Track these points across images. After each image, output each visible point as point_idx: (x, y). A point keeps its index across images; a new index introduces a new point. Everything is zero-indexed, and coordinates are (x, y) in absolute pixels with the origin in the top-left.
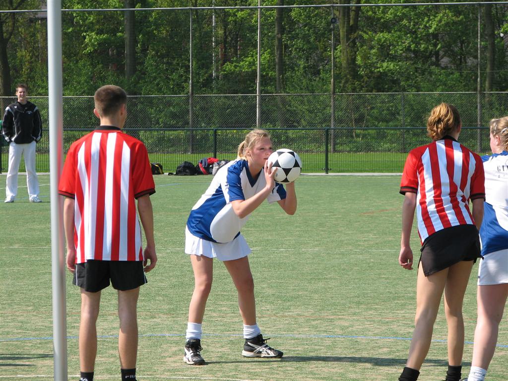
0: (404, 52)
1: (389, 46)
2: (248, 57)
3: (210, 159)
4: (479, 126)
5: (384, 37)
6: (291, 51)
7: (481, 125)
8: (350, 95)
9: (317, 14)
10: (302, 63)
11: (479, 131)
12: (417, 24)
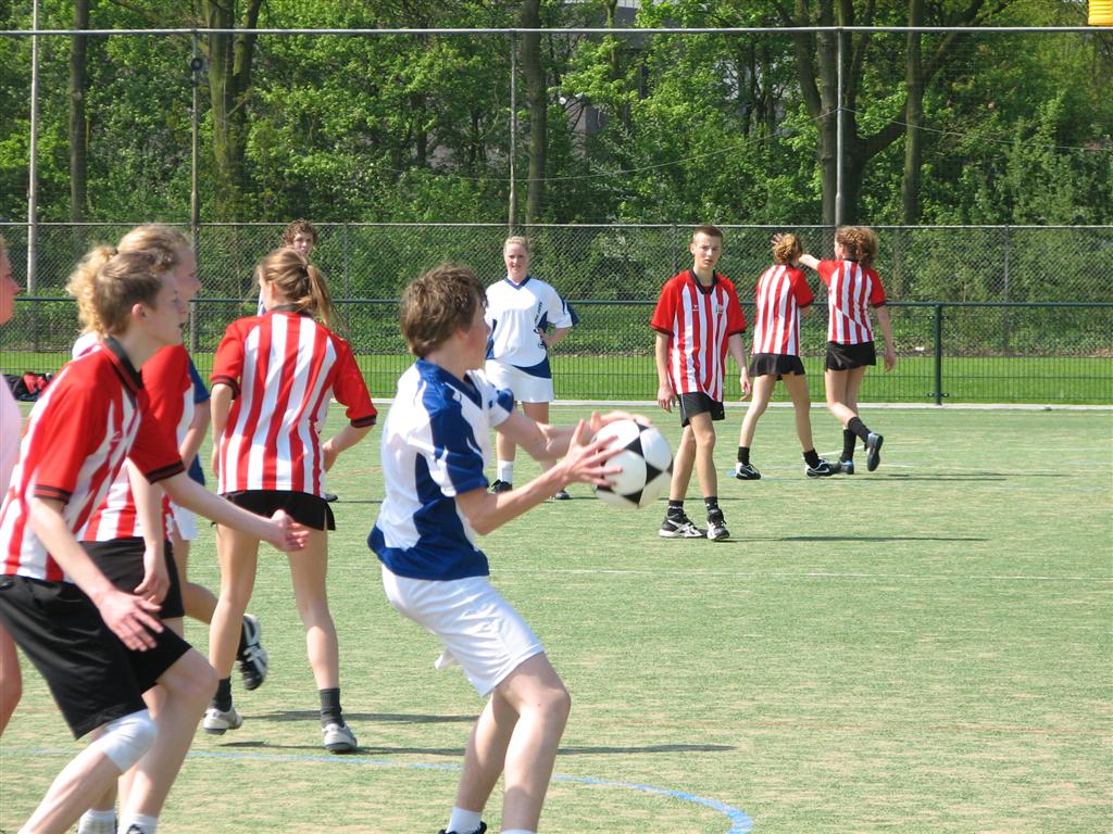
8: (234, 226)
10: (128, 155)
12: (379, 70)
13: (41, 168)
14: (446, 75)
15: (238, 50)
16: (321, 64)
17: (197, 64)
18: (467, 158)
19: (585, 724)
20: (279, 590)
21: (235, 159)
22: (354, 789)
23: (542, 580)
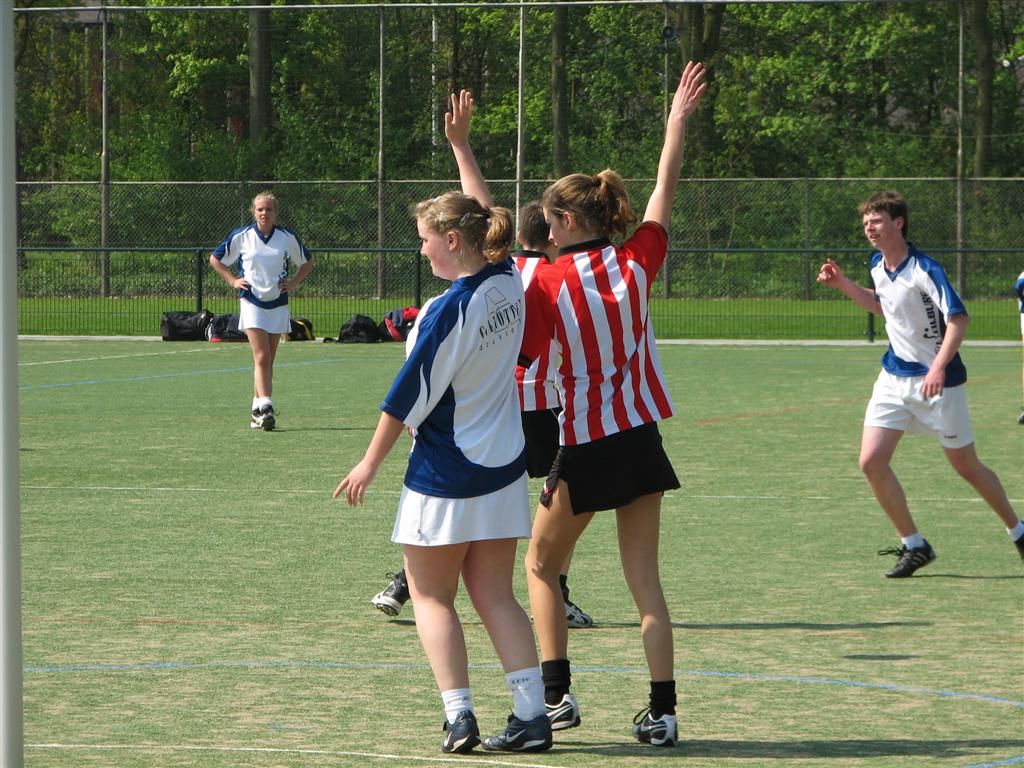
0: (815, 97)
1: (786, 85)
2: (501, 105)
3: (407, 310)
4: (959, 247)
5: (774, 67)
6: (587, 94)
7: (965, 245)
8: (701, 182)
9: (641, 19)
10: (609, 117)
11: (959, 256)
12: (838, 40)
13: (529, 131)
14: (903, 41)
15: (708, 19)
16: (787, 34)
17: (669, 32)
18: (924, 117)
19: (953, 640)
20: (696, 518)
21: (702, 121)
22: (728, 701)
23: (942, 509)
